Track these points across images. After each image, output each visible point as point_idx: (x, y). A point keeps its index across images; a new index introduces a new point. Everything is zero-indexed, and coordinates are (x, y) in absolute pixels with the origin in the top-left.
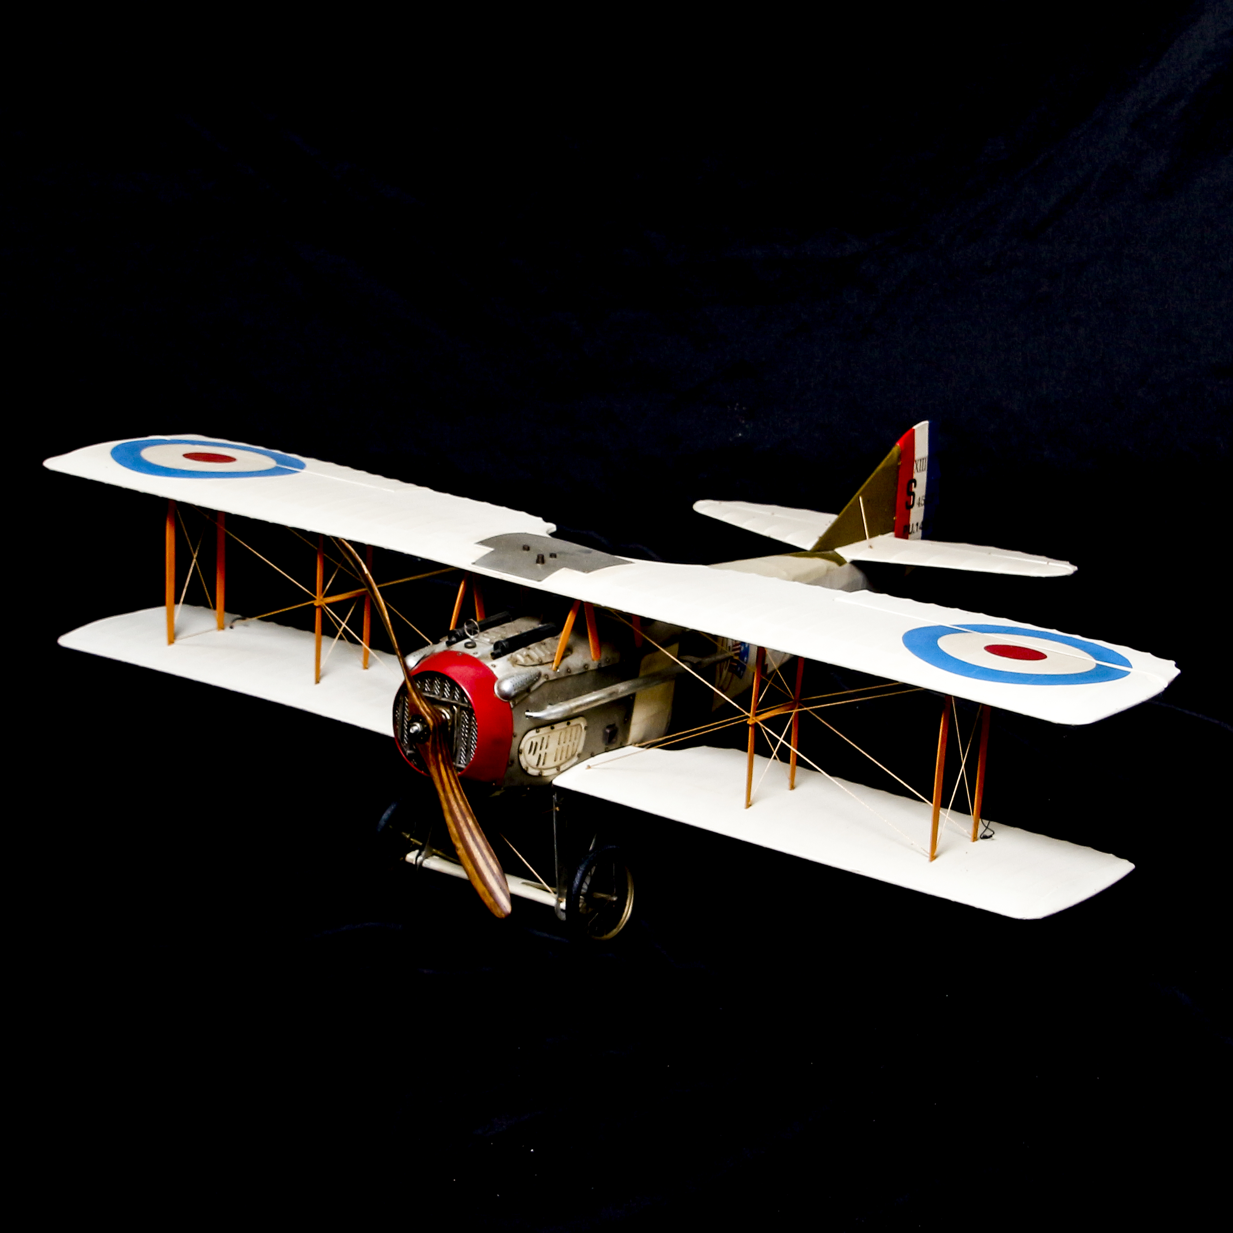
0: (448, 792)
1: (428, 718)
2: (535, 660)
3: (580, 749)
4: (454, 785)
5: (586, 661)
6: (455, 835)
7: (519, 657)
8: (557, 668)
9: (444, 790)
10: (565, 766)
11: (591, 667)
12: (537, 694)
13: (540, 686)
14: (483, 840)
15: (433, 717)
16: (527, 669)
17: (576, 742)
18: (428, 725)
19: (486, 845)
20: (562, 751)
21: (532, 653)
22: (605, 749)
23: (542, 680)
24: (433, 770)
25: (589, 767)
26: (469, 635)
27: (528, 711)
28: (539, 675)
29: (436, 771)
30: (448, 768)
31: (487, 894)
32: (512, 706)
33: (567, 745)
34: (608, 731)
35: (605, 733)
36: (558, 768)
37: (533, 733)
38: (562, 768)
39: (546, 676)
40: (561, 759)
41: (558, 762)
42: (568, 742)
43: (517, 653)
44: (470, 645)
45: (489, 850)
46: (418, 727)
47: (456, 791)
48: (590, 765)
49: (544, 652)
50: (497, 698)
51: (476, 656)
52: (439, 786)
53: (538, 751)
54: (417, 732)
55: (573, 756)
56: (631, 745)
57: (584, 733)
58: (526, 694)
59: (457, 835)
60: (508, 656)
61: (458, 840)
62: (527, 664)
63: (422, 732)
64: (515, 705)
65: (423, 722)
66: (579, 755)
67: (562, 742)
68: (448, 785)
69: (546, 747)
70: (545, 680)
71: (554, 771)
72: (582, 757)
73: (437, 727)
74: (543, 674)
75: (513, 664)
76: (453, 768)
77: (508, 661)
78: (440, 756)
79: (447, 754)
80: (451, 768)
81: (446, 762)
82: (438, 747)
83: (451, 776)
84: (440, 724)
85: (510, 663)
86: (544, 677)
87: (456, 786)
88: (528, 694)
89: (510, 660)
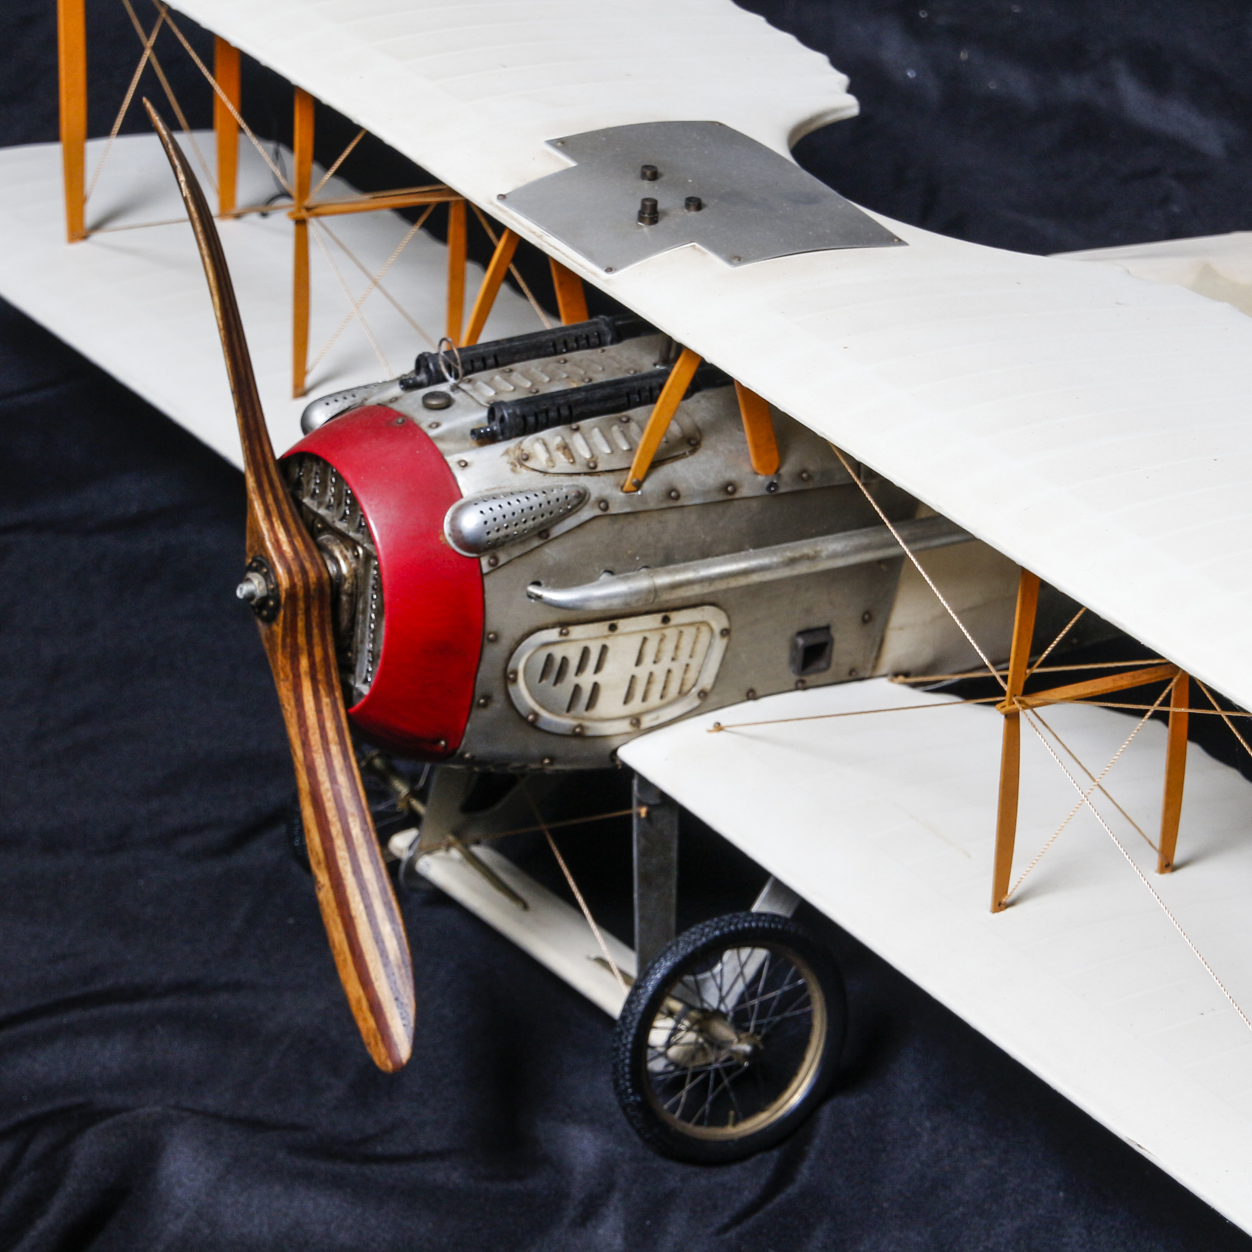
0: (314, 748)
1: (280, 570)
2: (578, 460)
3: (707, 681)
4: (332, 734)
5: (731, 475)
6: (317, 854)
7: (539, 450)
8: (638, 485)
9: (306, 744)
10: (657, 718)
11: (745, 491)
12: (569, 542)
13: (580, 526)
14: (379, 877)
15: (295, 568)
16: (548, 482)
17: (695, 664)
18: (278, 585)
19: (383, 891)
20: (649, 682)
21: (578, 442)
22: (796, 684)
23: (586, 514)
24: (285, 691)
25: (718, 727)
26: (447, 375)
27: (537, 584)
28: (582, 497)
29: (291, 695)
30: (323, 692)
31: (365, 1004)
32: (485, 568)
33: (665, 671)
34: (801, 641)
35: (794, 646)
36: (636, 721)
37: (553, 634)
38: (647, 722)
39: (604, 503)
40: (644, 699)
41: (636, 705)
42: (666, 662)
43: (537, 440)
44: (434, 402)
45: (387, 904)
46: (255, 586)
47: (335, 749)
48: (723, 724)
49: (610, 443)
50: (446, 546)
51: (432, 433)
52: (293, 731)
53: (571, 679)
54: (250, 597)
55: (682, 694)
56: (885, 676)
57: (720, 644)
58: (536, 543)
59: (321, 855)
60: (512, 444)
61: (323, 865)
62: (551, 470)
63: (264, 600)
64: (495, 565)
65: (268, 573)
66: (703, 694)
67: (649, 658)
68: (318, 732)
69: (598, 668)
70: (598, 512)
71: (624, 726)
72: (713, 699)
73: (301, 593)
74: (593, 498)
75: (516, 466)
76: (338, 694)
77: (503, 455)
78: (304, 663)
79: (326, 657)
80: (331, 692)
81: (320, 677)
82: (301, 639)
83: (327, 712)
84: (312, 587)
85: (508, 462)
86: (596, 506)
87: (337, 738)
88: (542, 542)
89: (511, 454)
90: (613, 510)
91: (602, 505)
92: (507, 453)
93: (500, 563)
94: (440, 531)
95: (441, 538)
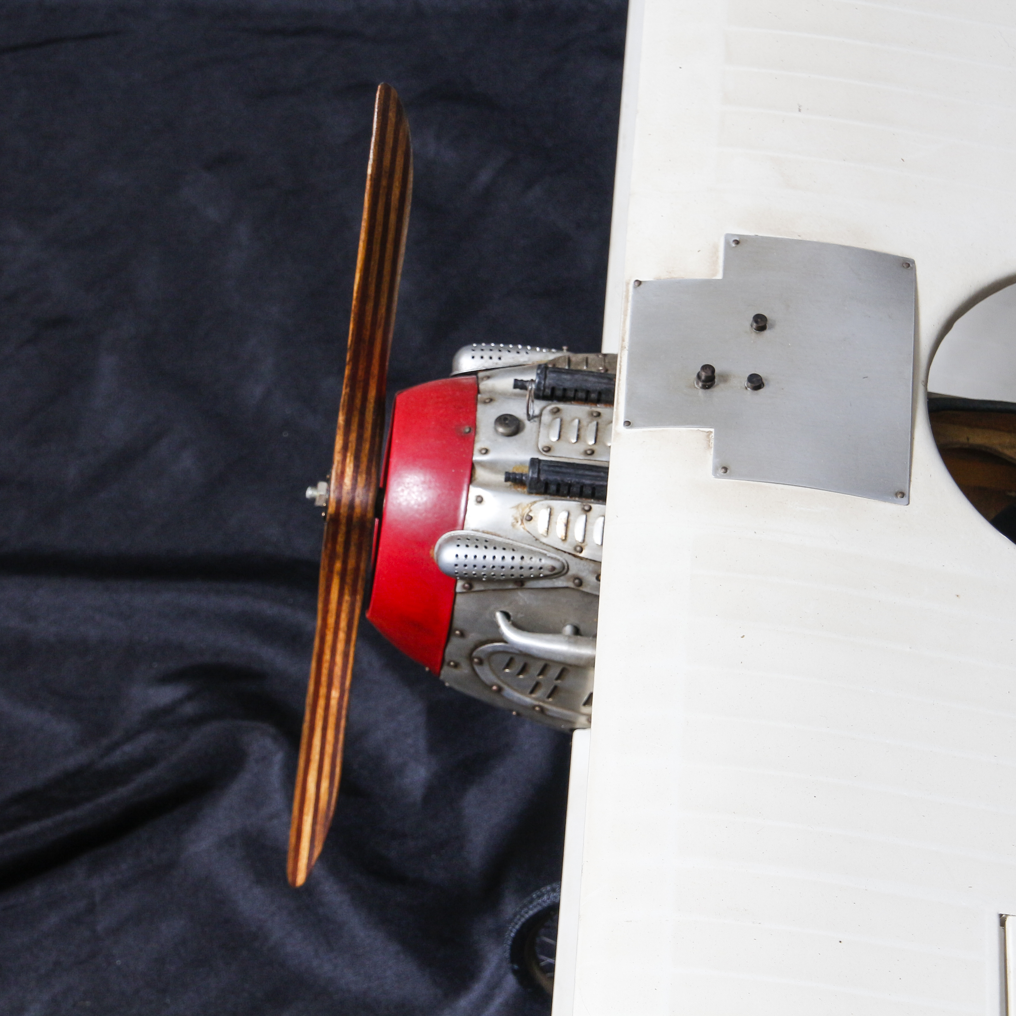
2: (569, 539)
4: (343, 624)
7: (543, 517)
13: (554, 588)
15: (345, 501)
16: (536, 546)
21: (579, 523)
28: (563, 570)
30: (347, 592)
32: (460, 589)
43: (548, 507)
50: (432, 560)
51: (478, 457)
53: (533, 676)
58: (511, 586)
60: (528, 499)
62: (543, 540)
64: (469, 589)
69: (559, 677)
73: (343, 520)
74: (570, 573)
75: (517, 522)
76: (359, 598)
77: (513, 508)
78: (338, 566)
79: (357, 569)
80: (354, 593)
81: (349, 580)
82: (340, 549)
83: (345, 607)
84: (355, 519)
85: (513, 516)
86: (572, 580)
87: (346, 629)
88: (515, 587)
89: (520, 510)
90: (583, 589)
91: (577, 581)
92: (517, 507)
93: (473, 590)
94: (432, 547)
95: (431, 552)
